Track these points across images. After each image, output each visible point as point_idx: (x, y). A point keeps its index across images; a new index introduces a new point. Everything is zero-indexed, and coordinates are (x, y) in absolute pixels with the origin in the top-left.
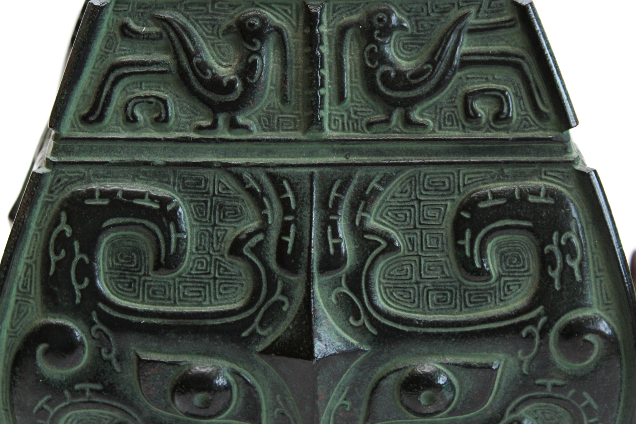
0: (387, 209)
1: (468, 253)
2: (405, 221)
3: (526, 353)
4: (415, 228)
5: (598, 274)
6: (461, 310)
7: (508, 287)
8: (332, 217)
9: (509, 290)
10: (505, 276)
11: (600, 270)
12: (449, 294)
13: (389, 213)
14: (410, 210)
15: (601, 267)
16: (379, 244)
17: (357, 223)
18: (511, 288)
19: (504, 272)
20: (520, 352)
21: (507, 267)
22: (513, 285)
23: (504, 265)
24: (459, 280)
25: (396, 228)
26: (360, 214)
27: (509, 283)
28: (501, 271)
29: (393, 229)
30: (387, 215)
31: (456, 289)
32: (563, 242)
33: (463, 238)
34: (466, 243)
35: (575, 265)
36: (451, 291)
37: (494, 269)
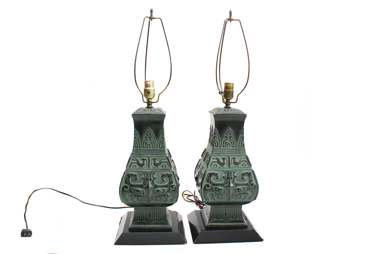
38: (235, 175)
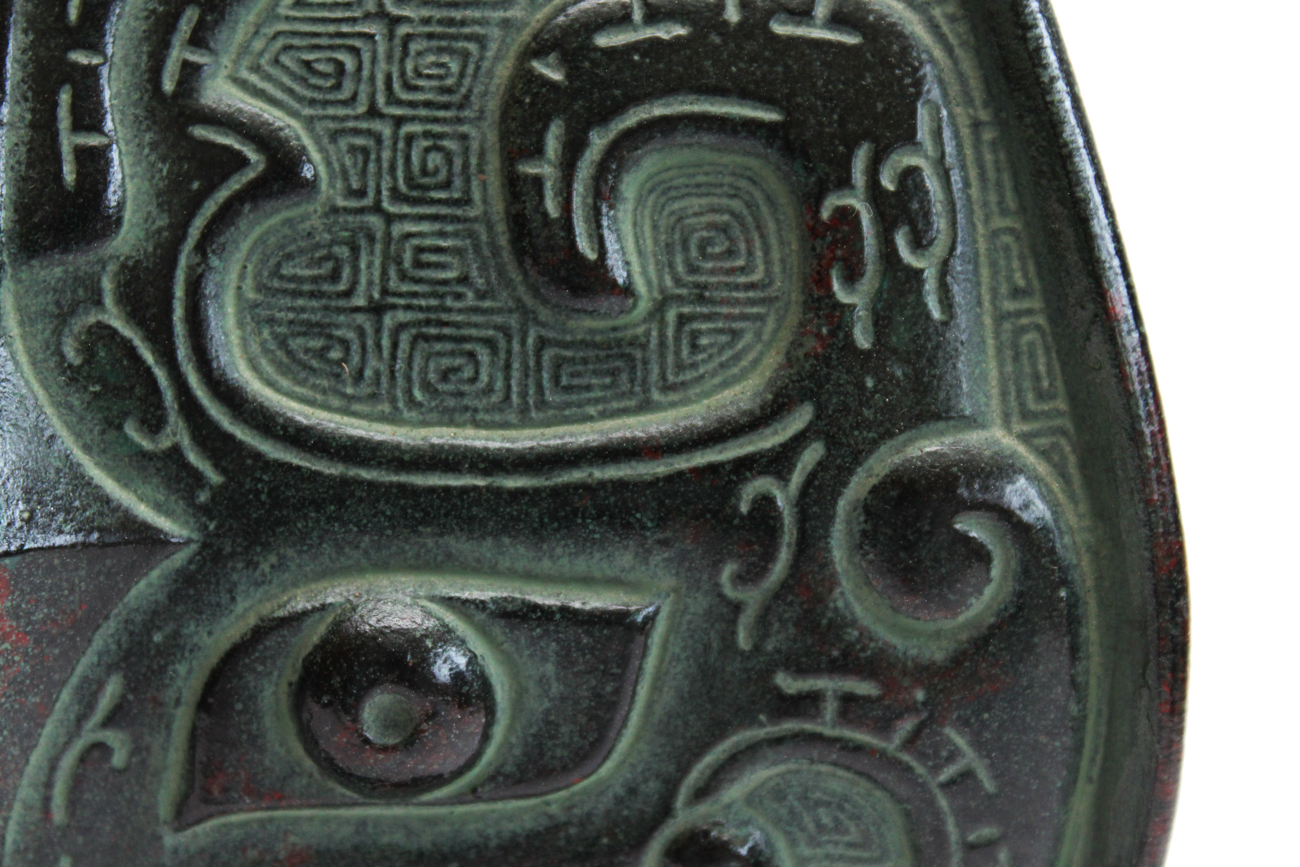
0: (280, 43)
1: (552, 207)
2: (338, 87)
3: (749, 576)
4: (373, 112)
5: (1009, 306)
6: (524, 410)
7: (695, 335)
8: (80, 58)
9: (695, 347)
10: (680, 299)
11: (1016, 293)
12: (484, 355)
13: (285, 59)
14: (355, 51)
15: (1020, 280)
16: (242, 162)
17: (168, 86)
18: (704, 341)
19: (678, 282)
20: (728, 570)
21: (693, 269)
22: (710, 332)
23: (679, 259)
24: (521, 307)
25: (307, 111)
26: (178, 53)
27: (696, 325)
28: (669, 282)
29: (294, 114)
30: (276, 62)
31: (509, 339)
32: (888, 183)
33: (538, 151)
34: (546, 169)
35: (926, 265)
36: (489, 343)
37: (644, 273)
38: (220, 92)
